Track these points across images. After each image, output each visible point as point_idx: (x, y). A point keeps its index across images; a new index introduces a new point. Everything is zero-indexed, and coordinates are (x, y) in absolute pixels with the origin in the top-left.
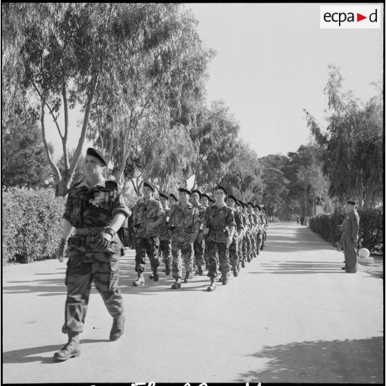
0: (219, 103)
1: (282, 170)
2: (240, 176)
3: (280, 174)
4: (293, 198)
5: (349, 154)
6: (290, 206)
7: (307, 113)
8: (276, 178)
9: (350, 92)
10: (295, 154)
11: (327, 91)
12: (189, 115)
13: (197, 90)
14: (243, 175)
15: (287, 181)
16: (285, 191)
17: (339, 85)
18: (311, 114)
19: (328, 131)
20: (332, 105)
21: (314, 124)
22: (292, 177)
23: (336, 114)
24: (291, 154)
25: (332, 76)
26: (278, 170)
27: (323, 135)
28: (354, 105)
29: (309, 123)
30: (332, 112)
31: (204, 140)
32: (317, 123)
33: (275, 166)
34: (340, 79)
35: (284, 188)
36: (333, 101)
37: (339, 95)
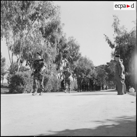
0: (72, 37)
1: (105, 69)
2: (85, 69)
3: (104, 71)
4: (111, 80)
5: (124, 51)
6: (110, 84)
7: (106, 36)
8: (103, 73)
9: (124, 26)
10: (109, 63)
11: (113, 26)
12: (56, 39)
13: (59, 29)
14: (86, 69)
15: (107, 73)
16: (107, 77)
17: (118, 23)
18: (107, 36)
19: (115, 43)
20: (116, 32)
21: (109, 40)
22: (108, 72)
23: (118, 36)
24: (108, 63)
25: (115, 20)
26: (104, 70)
27: (113, 44)
28: (125, 32)
29: (106, 40)
30: (116, 35)
31: (65, 51)
32: (110, 39)
33: (102, 68)
34: (119, 21)
35: (106, 76)
36: (116, 30)
37: (118, 27)
